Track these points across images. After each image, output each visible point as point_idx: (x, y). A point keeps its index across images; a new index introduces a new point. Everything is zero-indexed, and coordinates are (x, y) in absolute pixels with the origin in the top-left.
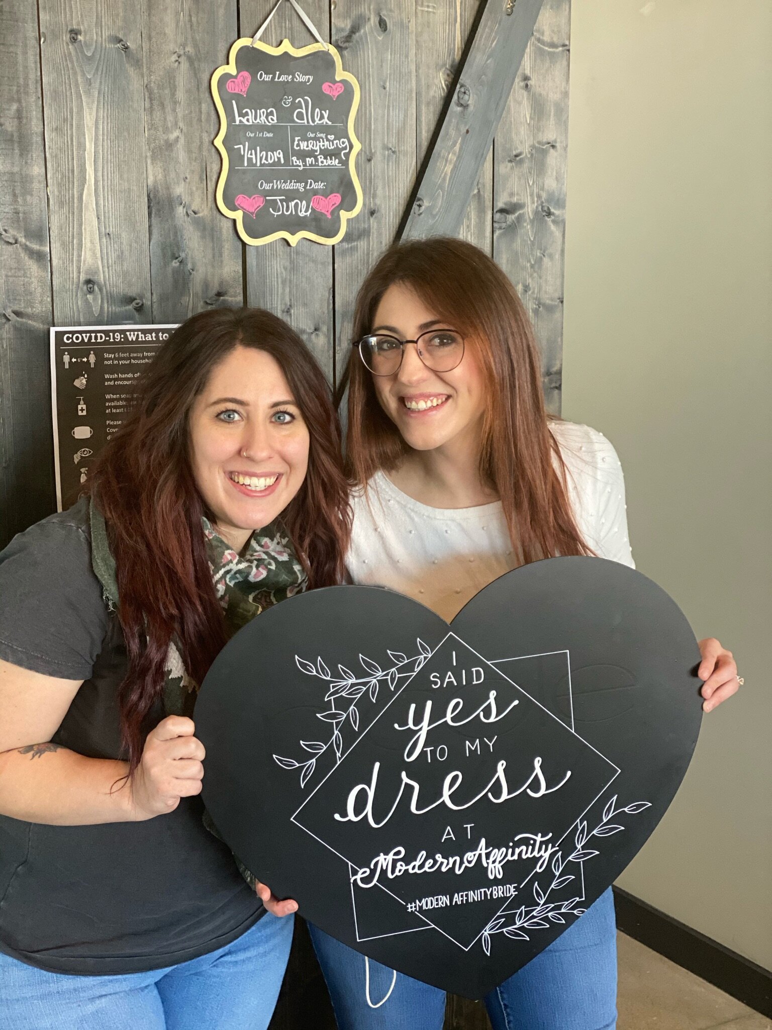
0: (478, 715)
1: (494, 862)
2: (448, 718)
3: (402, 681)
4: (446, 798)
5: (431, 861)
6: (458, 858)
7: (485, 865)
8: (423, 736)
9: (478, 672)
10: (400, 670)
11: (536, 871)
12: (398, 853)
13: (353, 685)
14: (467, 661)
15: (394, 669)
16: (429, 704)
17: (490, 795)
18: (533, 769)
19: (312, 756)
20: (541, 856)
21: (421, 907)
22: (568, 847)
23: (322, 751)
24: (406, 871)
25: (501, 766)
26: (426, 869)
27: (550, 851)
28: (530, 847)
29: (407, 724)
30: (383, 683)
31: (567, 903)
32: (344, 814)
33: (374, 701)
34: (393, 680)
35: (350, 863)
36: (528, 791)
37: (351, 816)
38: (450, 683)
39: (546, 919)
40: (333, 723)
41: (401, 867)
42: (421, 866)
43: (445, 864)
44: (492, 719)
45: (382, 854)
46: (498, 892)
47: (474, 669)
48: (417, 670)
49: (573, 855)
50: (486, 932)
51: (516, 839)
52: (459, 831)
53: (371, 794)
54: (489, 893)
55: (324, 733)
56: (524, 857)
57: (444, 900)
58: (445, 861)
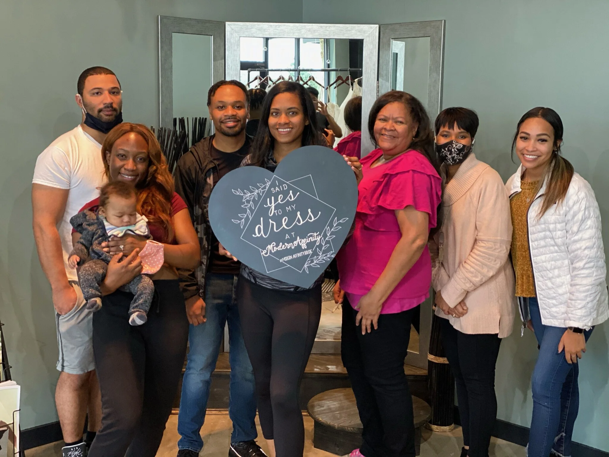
0: (288, 199)
1: (303, 243)
2: (279, 201)
3: (263, 192)
4: (284, 226)
5: (284, 246)
6: (292, 244)
7: (300, 244)
8: (273, 208)
9: (285, 186)
10: (262, 189)
11: (317, 245)
12: (274, 244)
13: (250, 196)
14: (281, 183)
15: (260, 189)
16: (273, 198)
17: (297, 223)
18: (308, 213)
19: (243, 218)
20: (317, 240)
21: (284, 260)
22: (325, 236)
23: (245, 216)
24: (277, 249)
25: (299, 213)
26: (283, 248)
27: (319, 238)
28: (313, 237)
29: (267, 205)
30: (258, 194)
31: (329, 254)
32: (255, 235)
33: (257, 199)
34: (261, 192)
35: (260, 249)
36: (309, 220)
37: (258, 235)
38: (278, 190)
39: (323, 259)
40: (246, 208)
41: (275, 249)
42: (281, 248)
43: (288, 246)
44: (293, 199)
45: (269, 245)
46: (306, 253)
47: (284, 185)
48: (267, 188)
49: (327, 238)
50: (306, 266)
51: (308, 235)
52: (291, 235)
53: (262, 227)
54: (303, 253)
55: (245, 211)
56: (312, 240)
57: (290, 257)
58: (288, 245)
